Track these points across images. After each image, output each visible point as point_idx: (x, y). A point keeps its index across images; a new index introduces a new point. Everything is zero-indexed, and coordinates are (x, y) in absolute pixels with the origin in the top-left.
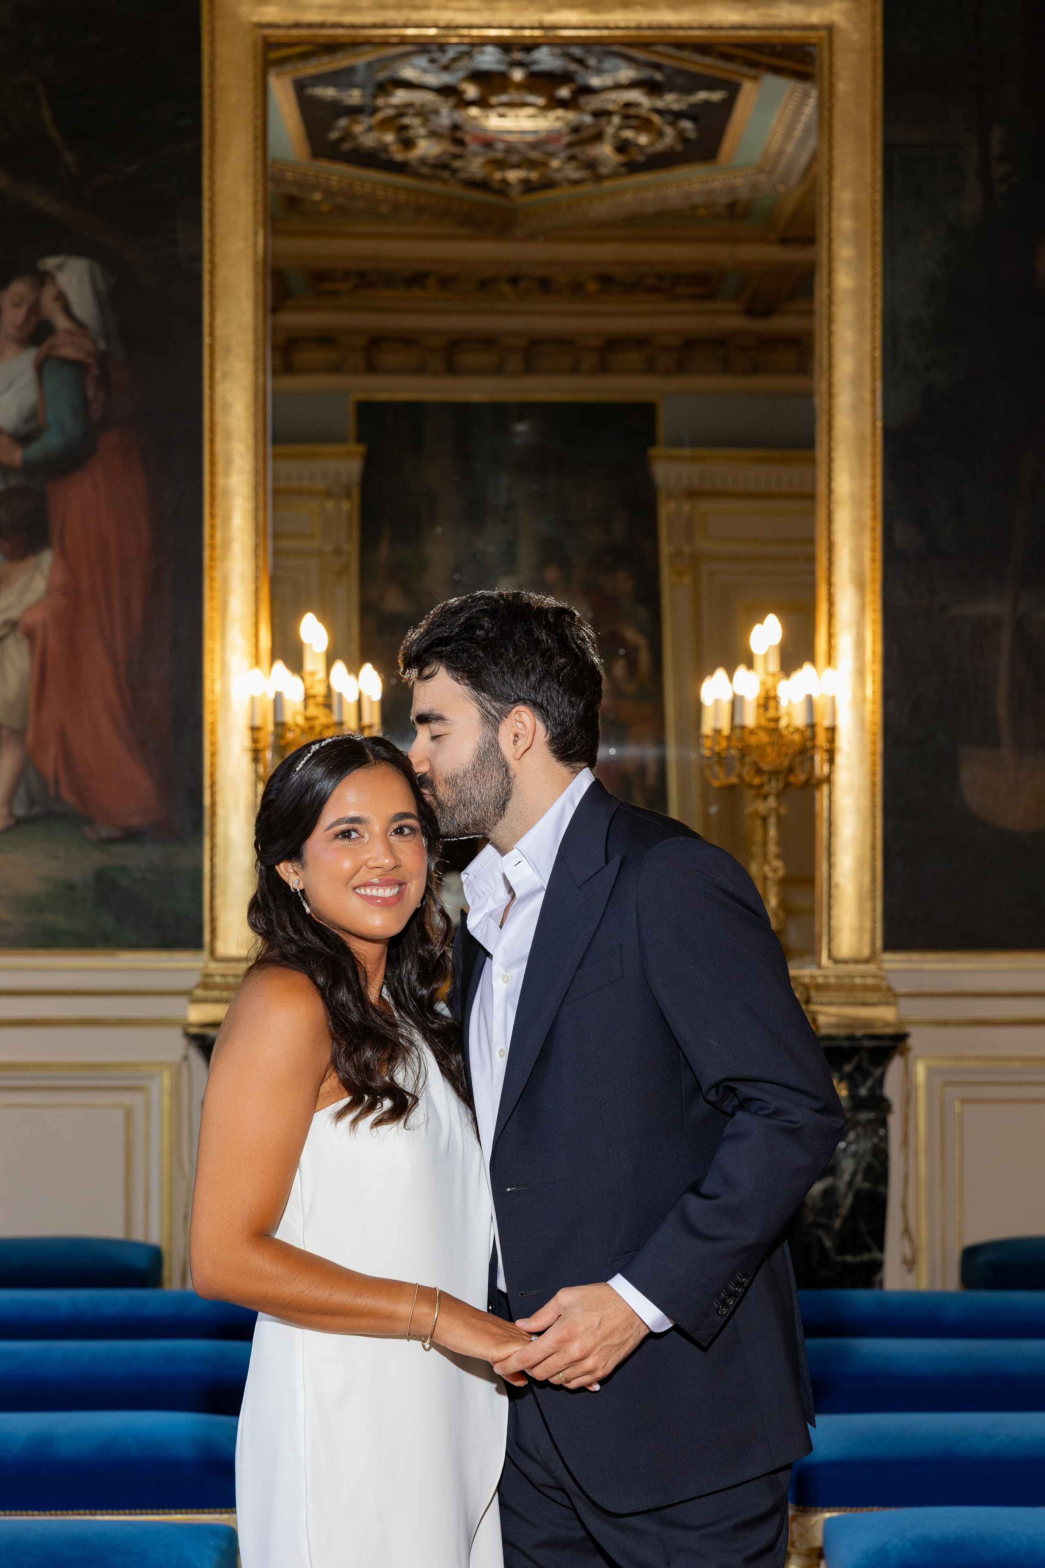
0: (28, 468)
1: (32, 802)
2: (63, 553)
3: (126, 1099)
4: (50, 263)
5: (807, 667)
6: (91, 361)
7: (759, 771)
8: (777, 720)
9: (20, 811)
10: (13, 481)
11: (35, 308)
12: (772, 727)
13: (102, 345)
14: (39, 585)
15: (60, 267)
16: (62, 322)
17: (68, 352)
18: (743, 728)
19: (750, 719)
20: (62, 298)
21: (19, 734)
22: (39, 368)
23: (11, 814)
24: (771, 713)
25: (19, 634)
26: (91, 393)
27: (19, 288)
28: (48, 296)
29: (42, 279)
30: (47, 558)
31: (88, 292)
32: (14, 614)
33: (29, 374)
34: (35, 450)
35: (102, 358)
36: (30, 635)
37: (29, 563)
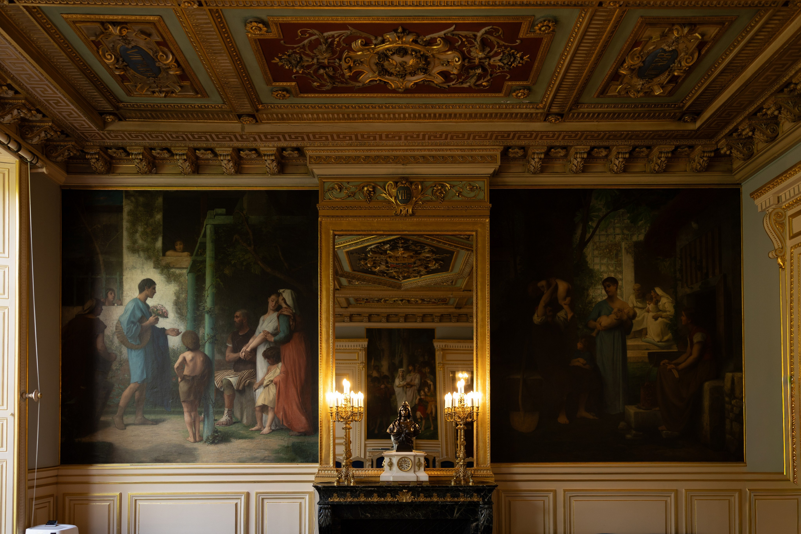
0: (275, 342)
1: (276, 426)
2: (284, 363)
3: (300, 501)
4: (281, 291)
5: (472, 391)
6: (291, 315)
7: (459, 418)
8: (464, 405)
9: (273, 428)
10: (271, 346)
11: (277, 302)
12: (463, 407)
13: (294, 311)
14: (278, 371)
15: (284, 292)
16: (284, 306)
17: (285, 313)
18: (455, 407)
19: (457, 404)
20: (284, 299)
21: (273, 408)
22: (278, 317)
23: (271, 429)
24: (462, 403)
25: (273, 384)
26: (291, 323)
27: (273, 297)
28: (281, 298)
29: (279, 295)
30: (280, 364)
31: (290, 298)
32: (272, 379)
33: (276, 318)
34: (277, 338)
35: (294, 314)
36: (276, 384)
37: (275, 366)
